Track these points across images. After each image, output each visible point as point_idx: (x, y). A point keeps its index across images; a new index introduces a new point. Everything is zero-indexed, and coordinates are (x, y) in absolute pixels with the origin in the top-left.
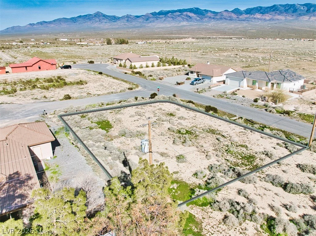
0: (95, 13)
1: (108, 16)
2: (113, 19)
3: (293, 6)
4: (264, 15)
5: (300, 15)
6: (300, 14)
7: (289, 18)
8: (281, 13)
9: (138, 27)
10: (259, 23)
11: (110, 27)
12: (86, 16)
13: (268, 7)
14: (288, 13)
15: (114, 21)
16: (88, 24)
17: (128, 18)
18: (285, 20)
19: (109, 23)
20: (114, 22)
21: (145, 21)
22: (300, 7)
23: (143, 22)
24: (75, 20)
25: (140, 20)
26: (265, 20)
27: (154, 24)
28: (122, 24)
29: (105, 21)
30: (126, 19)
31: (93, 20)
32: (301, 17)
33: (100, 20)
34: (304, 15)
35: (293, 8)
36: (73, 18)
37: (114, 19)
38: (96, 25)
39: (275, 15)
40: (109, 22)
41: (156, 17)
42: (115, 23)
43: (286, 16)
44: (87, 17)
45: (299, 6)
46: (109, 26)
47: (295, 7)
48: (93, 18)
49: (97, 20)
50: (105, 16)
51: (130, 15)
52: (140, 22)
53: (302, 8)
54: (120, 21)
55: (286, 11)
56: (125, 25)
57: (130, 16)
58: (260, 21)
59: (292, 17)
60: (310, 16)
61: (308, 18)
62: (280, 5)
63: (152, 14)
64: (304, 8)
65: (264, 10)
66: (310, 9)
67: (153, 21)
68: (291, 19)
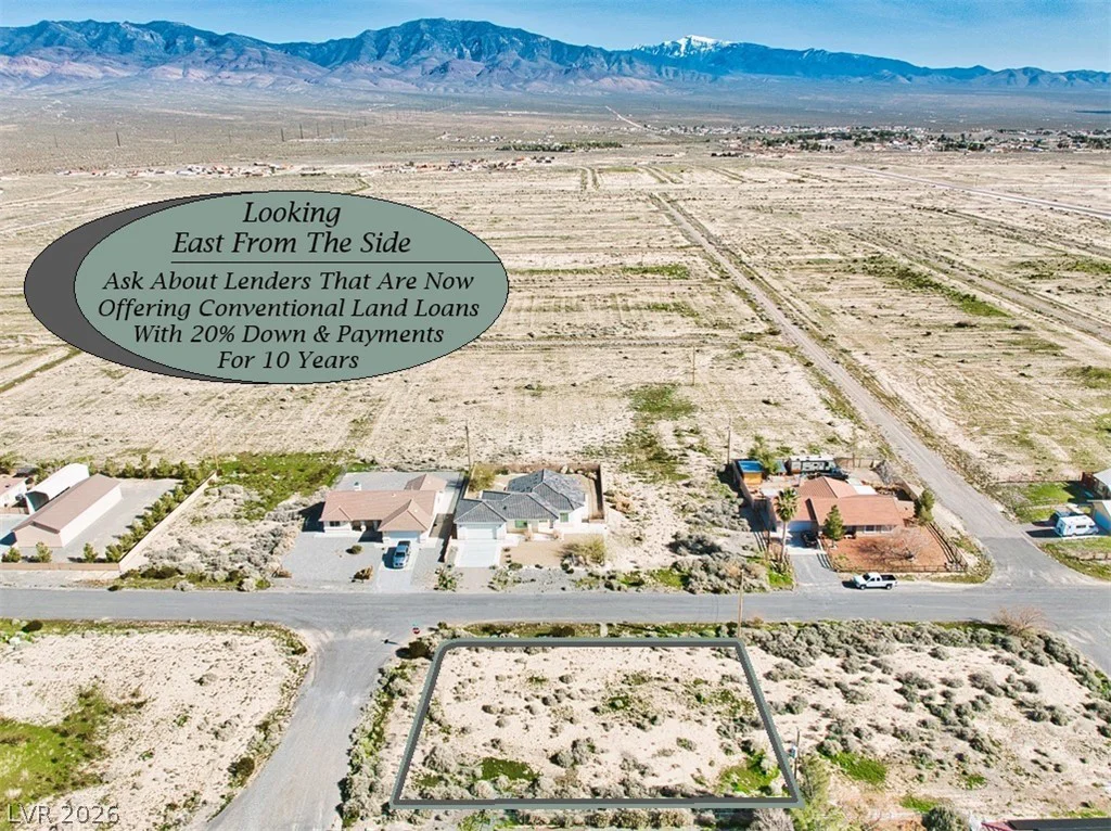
3: (112, 30)
4: (16, 59)
5: (149, 62)
6: (147, 58)
7: (119, 72)
8: (79, 54)
10: (12, 89)
13: (22, 30)
14: (108, 55)
18: (103, 78)
22: (137, 33)
26: (26, 76)
32: (158, 70)
34: (164, 61)
35: (115, 35)
39: (63, 62)
43: (103, 64)
45: (133, 29)
47: (122, 32)
53: (147, 38)
55: (95, 45)
58: (8, 82)
59: (126, 70)
60: (186, 67)
61: (181, 71)
62: (65, 23)
64: (152, 37)
65: (12, 41)
66: (175, 43)
68: (126, 74)
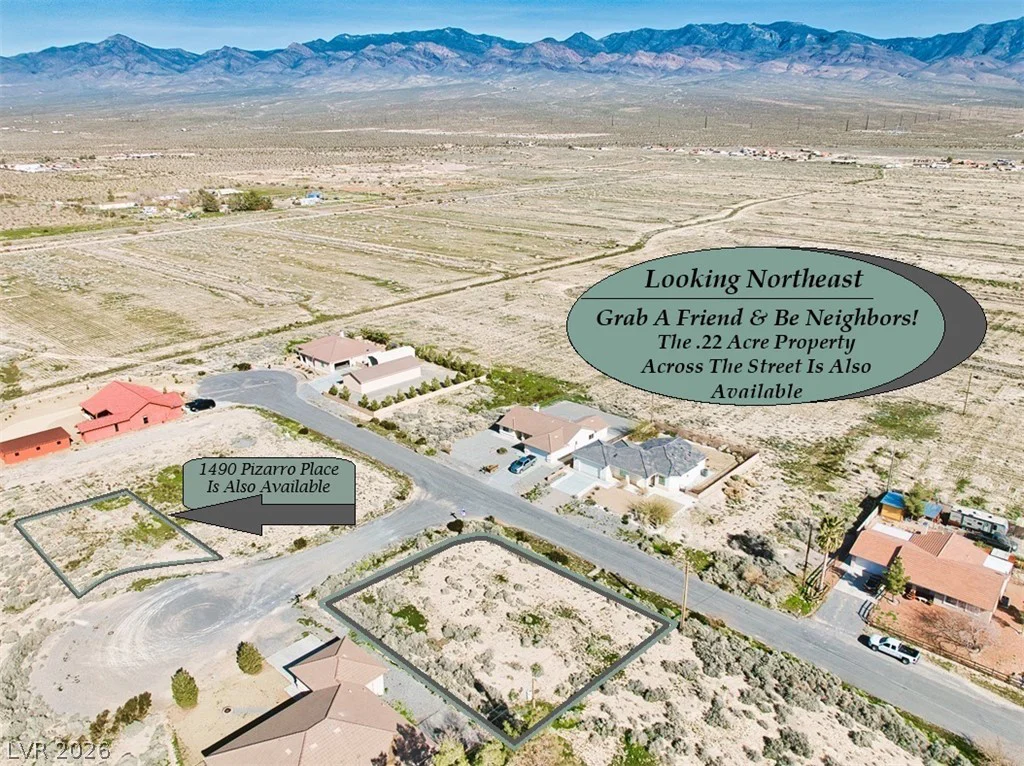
0: (107, 41)
1: (156, 51)
2: (174, 62)
3: (740, 31)
4: (661, 55)
5: (763, 57)
6: (762, 54)
7: (735, 66)
8: (709, 51)
9: (266, 91)
10: (650, 79)
11: (166, 91)
12: (75, 48)
13: (671, 32)
14: (730, 52)
15: (178, 67)
16: (84, 79)
17: (228, 57)
18: (722, 71)
19: (163, 75)
20: (180, 71)
21: (289, 70)
22: (760, 32)
23: (281, 73)
24: (36, 64)
25: (273, 66)
26: (664, 69)
27: (320, 81)
28: (211, 80)
29: (148, 68)
30: (222, 62)
31: (103, 63)
32: (767, 64)
33: (127, 66)
34: (775, 56)
35: (741, 36)
36: (26, 56)
37: (179, 60)
38: (115, 82)
39: (694, 58)
40: (161, 72)
41: (324, 57)
42: (184, 77)
43: (724, 59)
44: (80, 54)
45: (758, 29)
46: (163, 87)
47: (748, 32)
48: (102, 59)
49: (115, 65)
50: (142, 50)
51: (235, 49)
52: (272, 73)
53: (767, 37)
54: (199, 70)
55: (723, 44)
56: (220, 82)
57: (235, 53)
58: (651, 74)
59: (741, 64)
60: (793, 61)
61: (786, 65)
62: (705, 26)
63: (311, 45)
64: (771, 36)
65: (662, 41)
66: (789, 40)
67: (318, 72)
68: (740, 68)
